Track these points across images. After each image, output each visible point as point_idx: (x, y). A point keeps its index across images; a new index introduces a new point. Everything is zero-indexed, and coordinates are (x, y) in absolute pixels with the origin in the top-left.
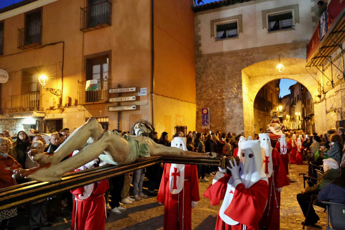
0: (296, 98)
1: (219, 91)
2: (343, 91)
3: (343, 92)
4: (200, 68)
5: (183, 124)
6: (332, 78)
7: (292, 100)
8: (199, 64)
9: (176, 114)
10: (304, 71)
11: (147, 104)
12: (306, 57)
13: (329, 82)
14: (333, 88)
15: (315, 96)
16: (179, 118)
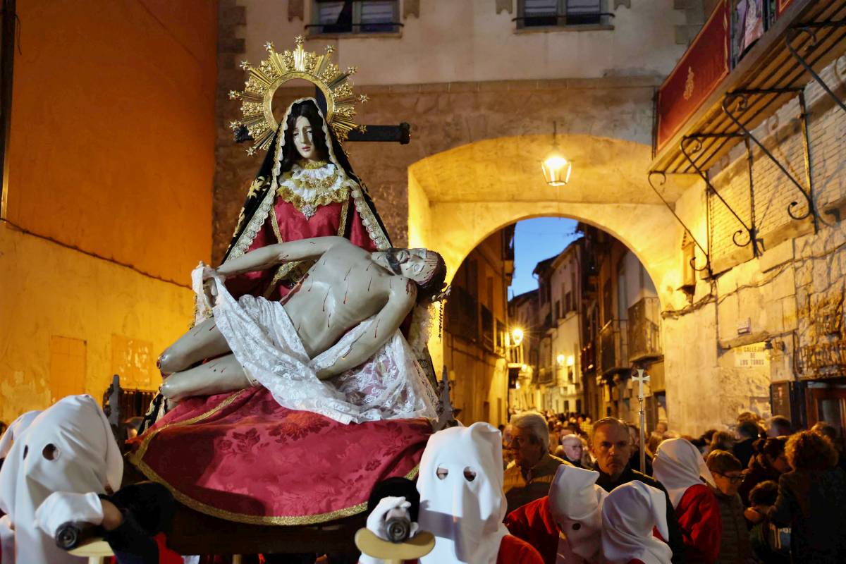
0: (558, 304)
2: (802, 266)
3: (804, 269)
5: (147, 381)
6: (753, 217)
7: (543, 313)
9: (114, 335)
10: (632, 193)
12: (649, 136)
13: (741, 232)
14: (754, 258)
15: (670, 289)
16: (131, 351)
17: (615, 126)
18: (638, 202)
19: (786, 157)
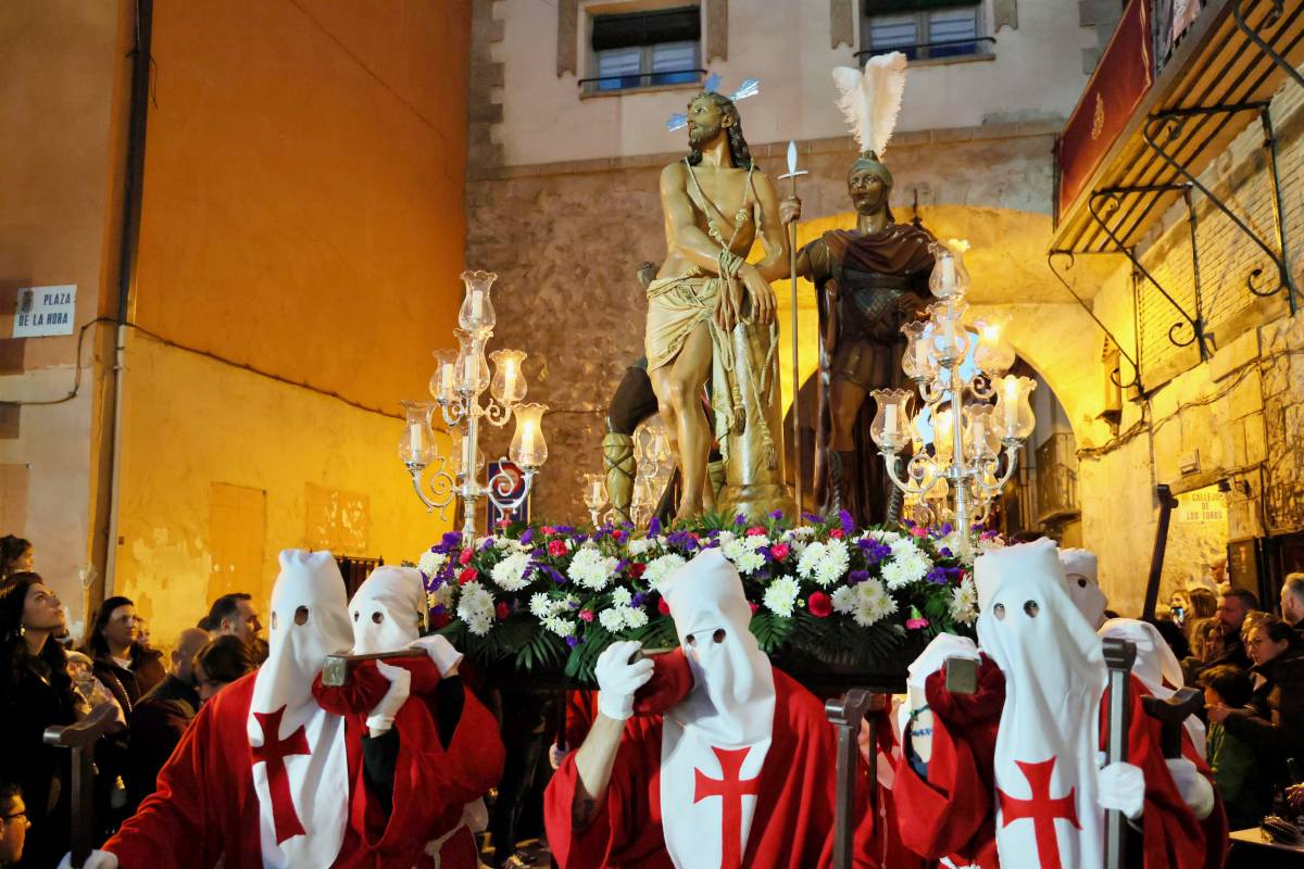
1: (589, 368)
2: (1273, 366)
3: (1275, 371)
4: (491, 239)
5: (362, 545)
6: (1199, 303)
8: (486, 215)
9: (309, 484)
10: (1030, 287)
11: (73, 395)
12: (1049, 203)
13: (1180, 325)
14: (1202, 361)
15: (1087, 419)
16: (335, 506)
17: (1000, 191)
18: (1041, 301)
19: (1244, 209)
